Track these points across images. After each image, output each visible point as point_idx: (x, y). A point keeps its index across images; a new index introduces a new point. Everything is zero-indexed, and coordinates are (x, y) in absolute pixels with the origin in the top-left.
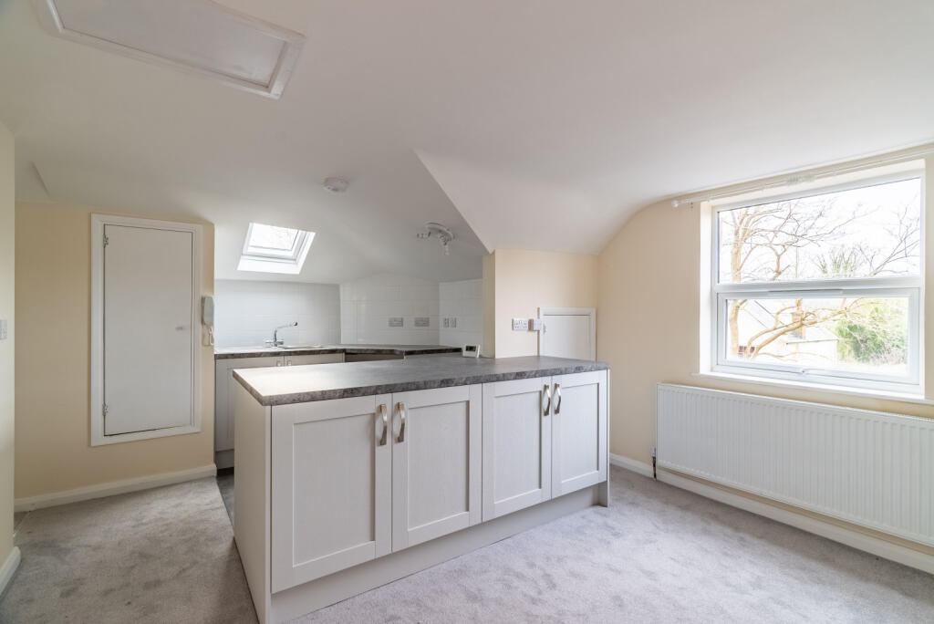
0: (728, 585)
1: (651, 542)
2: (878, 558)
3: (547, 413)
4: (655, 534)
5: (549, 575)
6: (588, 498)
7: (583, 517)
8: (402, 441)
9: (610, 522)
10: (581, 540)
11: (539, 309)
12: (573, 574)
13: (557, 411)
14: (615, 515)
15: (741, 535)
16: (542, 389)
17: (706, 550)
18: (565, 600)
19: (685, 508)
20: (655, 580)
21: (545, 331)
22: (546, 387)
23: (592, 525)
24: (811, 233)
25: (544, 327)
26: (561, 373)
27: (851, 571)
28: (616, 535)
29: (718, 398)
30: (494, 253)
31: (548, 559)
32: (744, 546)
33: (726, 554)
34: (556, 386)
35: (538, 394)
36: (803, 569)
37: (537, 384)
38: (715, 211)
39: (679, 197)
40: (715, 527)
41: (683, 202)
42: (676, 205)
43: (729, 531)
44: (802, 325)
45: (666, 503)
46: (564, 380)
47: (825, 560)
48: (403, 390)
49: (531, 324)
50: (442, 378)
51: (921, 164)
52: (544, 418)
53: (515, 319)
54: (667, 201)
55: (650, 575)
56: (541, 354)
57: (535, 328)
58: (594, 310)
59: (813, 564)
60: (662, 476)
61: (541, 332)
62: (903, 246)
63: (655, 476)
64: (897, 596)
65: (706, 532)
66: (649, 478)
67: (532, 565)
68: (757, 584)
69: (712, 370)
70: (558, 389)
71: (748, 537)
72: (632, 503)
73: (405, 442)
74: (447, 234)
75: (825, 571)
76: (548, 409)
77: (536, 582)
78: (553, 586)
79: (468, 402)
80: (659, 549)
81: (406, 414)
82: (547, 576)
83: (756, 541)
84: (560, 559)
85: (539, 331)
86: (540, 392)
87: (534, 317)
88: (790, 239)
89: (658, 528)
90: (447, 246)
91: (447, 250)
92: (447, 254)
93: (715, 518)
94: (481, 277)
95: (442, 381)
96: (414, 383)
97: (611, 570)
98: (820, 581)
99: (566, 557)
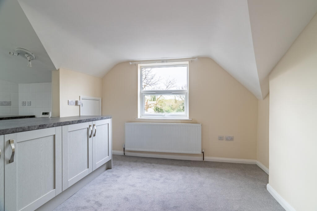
0: (154, 179)
1: (129, 175)
2: (181, 160)
3: (90, 137)
4: (130, 172)
5: (97, 202)
6: (105, 167)
7: (104, 175)
8: (13, 161)
9: (114, 173)
10: (106, 184)
11: (80, 96)
12: (107, 197)
13: (94, 135)
14: (115, 171)
15: (153, 164)
16: (88, 127)
17: (146, 172)
18: (107, 208)
19: (136, 162)
20: (135, 187)
21: (82, 106)
22: (90, 126)
23: (108, 176)
24: (150, 83)
25: (82, 104)
26: (96, 120)
27: (177, 165)
28: (118, 177)
29: (142, 125)
30: (59, 70)
31: (95, 196)
32: (154, 167)
33: (151, 171)
34: (94, 125)
35: (87, 129)
36: (169, 168)
37: (86, 125)
38: (141, 68)
39: (132, 61)
40: (146, 164)
41: (133, 63)
42: (131, 64)
43: (149, 164)
44: (148, 108)
45: (130, 162)
46: (97, 123)
47: (172, 164)
48: (13, 132)
49: (76, 103)
50: (39, 125)
51: (187, 63)
52: (89, 139)
53: (69, 100)
54: (128, 62)
55: (133, 186)
56: (81, 115)
57: (79, 104)
58: (101, 98)
59: (170, 166)
60: (127, 154)
61: (81, 106)
62: (167, 88)
63: (124, 154)
64: (187, 167)
65: (144, 167)
66: (122, 156)
67: (88, 201)
68: (161, 177)
69: (141, 117)
70: (95, 126)
71: (154, 165)
72: (120, 165)
73: (14, 162)
74: (31, 56)
75: (173, 167)
76: (90, 135)
77: (92, 207)
78: (100, 205)
79: (54, 136)
80: (133, 177)
81: (15, 146)
82: (97, 203)
83: (156, 165)
84: (100, 194)
85: (80, 106)
86: (88, 128)
87: (78, 99)
88: (146, 84)
89: (130, 170)
90: (30, 62)
91: (31, 64)
92: (31, 66)
93: (145, 162)
94: (51, 82)
95: (40, 126)
96: (21, 128)
97: (120, 189)
98: (173, 170)
99: (103, 192)
